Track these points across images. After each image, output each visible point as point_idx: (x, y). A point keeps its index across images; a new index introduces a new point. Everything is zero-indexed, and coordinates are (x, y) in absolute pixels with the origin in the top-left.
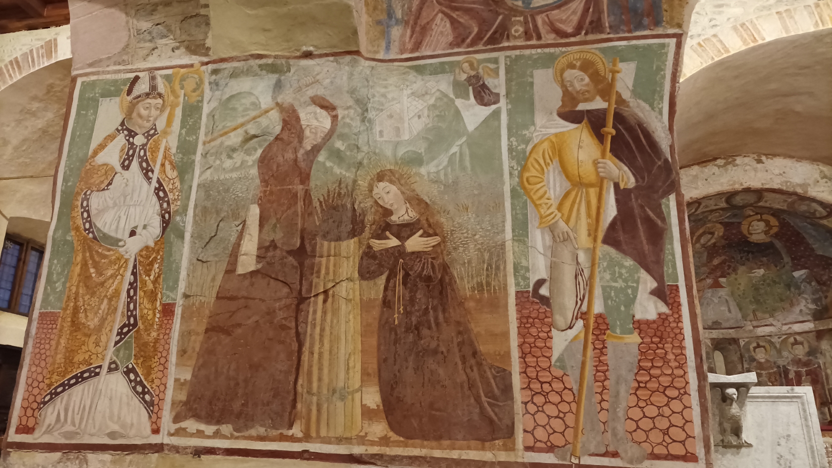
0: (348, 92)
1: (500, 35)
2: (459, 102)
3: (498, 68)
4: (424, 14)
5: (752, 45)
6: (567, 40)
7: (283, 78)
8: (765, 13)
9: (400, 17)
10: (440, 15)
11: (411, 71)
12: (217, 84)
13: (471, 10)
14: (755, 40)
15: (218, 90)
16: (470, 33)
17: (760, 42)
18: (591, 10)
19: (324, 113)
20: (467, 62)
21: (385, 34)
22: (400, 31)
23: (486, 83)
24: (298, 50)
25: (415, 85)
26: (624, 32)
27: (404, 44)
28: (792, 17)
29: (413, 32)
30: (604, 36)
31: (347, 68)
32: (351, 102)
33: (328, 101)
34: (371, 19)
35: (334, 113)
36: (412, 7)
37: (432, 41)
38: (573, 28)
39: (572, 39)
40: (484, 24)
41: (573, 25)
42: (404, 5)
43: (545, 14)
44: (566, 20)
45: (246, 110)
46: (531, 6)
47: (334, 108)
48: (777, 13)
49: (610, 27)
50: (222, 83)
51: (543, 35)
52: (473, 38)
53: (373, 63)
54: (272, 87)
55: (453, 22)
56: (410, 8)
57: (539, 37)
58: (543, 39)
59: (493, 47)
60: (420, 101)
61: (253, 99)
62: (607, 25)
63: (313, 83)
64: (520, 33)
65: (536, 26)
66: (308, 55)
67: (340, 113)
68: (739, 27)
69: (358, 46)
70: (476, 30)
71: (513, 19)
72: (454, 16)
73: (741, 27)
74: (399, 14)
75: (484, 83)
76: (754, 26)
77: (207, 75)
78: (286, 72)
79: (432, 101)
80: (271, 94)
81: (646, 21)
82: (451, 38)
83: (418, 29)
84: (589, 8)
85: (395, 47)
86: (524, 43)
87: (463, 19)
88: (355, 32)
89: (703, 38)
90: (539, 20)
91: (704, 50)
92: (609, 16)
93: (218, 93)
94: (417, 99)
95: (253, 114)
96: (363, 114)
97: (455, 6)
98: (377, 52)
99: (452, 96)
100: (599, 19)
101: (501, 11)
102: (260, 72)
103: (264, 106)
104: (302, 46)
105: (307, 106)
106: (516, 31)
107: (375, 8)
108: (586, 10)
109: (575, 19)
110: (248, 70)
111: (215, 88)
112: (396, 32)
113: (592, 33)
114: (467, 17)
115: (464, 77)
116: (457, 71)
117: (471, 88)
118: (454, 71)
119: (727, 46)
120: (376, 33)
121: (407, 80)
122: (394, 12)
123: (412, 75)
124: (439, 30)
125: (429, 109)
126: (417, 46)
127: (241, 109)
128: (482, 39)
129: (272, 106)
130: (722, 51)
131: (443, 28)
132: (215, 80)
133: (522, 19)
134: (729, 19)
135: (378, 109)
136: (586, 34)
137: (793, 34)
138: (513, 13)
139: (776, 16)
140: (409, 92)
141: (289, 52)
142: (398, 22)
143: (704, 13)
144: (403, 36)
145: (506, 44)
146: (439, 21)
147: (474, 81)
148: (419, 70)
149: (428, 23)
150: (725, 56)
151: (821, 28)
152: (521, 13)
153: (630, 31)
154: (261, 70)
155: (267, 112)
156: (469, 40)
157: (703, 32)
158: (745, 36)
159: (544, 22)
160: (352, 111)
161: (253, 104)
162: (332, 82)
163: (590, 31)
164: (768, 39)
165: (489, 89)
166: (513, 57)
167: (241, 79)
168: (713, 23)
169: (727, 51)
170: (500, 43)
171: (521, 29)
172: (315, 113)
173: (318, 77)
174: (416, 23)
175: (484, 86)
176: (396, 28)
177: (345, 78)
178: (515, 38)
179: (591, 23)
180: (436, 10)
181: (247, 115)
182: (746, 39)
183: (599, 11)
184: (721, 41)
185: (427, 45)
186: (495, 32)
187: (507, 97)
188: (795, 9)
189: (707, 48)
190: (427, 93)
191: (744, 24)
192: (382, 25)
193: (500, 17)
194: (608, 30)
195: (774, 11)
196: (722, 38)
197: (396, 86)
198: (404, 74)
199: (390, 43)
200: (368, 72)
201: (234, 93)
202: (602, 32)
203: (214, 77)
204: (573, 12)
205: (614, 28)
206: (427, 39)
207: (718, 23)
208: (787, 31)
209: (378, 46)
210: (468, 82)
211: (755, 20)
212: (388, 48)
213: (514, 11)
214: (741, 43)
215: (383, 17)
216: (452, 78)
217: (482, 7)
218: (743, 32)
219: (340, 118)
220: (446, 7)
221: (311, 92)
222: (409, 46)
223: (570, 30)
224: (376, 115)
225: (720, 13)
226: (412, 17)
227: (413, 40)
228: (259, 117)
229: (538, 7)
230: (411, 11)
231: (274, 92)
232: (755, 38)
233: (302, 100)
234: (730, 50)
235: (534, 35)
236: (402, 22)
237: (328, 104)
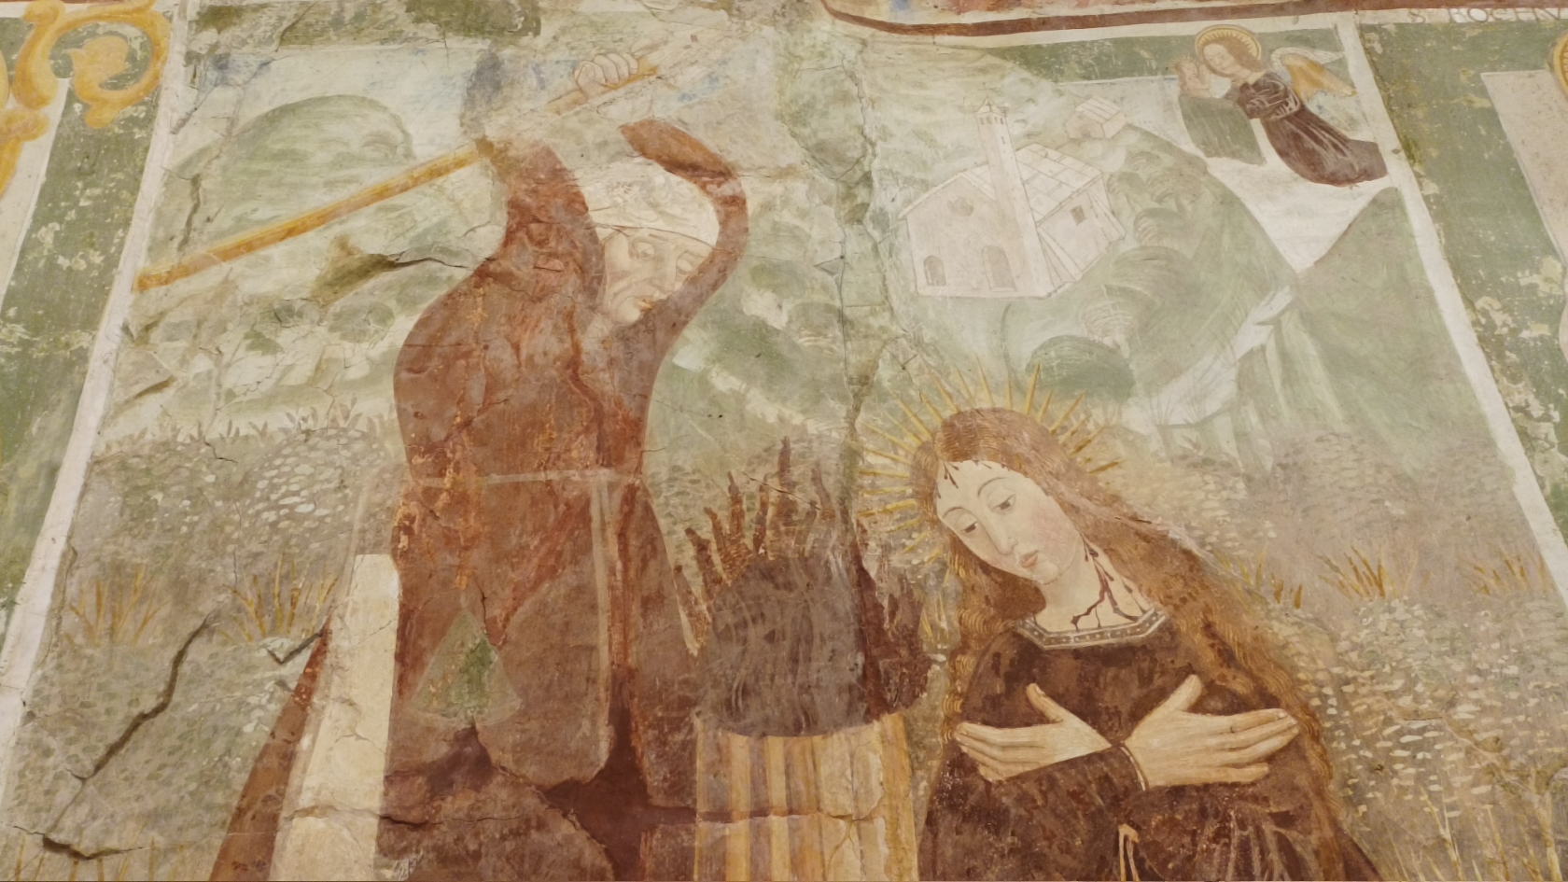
0: (779, 116)
2: (1225, 170)
3: (1342, 62)
7: (507, 53)
11: (1009, 64)
12: (221, 63)
15: (224, 82)
19: (683, 187)
20: (1219, 40)
23: (1312, 108)
25: (1032, 108)
31: (768, 31)
32: (793, 154)
33: (697, 145)
35: (727, 189)
45: (343, 161)
47: (724, 173)
50: (245, 58)
53: (866, 32)
54: (461, 82)
60: (1068, 161)
61: (377, 122)
63: (632, 78)
67: (752, 188)
75: (1303, 109)
77: (181, 28)
78: (523, 32)
79: (1116, 162)
80: (456, 106)
93: (222, 97)
94: (1053, 154)
95: (374, 177)
96: (849, 195)
99: (1189, 147)
102: (410, 29)
103: (425, 151)
105: (612, 159)
110: (359, 17)
111: (213, 75)
115: (1218, 88)
116: (1189, 69)
117: (1256, 125)
118: (1178, 68)
121: (999, 92)
123: (1015, 79)
125: (1109, 189)
127: (321, 157)
129: (461, 153)
132: (215, 46)
135: (909, 181)
140: (1018, 130)
147: (1261, 100)
148: (1042, 63)
154: (418, 21)
155: (437, 172)
160: (799, 189)
161: (379, 140)
162: (712, 78)
165: (1329, 130)
166: (1391, 28)
167: (332, 49)
172: (647, 186)
173: (654, 58)
175: (1303, 117)
177: (764, 66)
181: (349, 181)
187: (1410, 157)
190: (1087, 136)
197: (961, 108)
198: (983, 71)
200: (851, 54)
201: (295, 97)
203: (209, 36)
210: (1242, 103)
216: (1173, 90)
219: (751, 207)
221: (625, 110)
224: (909, 202)
228: (405, 189)
231: (470, 101)
233: (590, 136)
237: (697, 157)
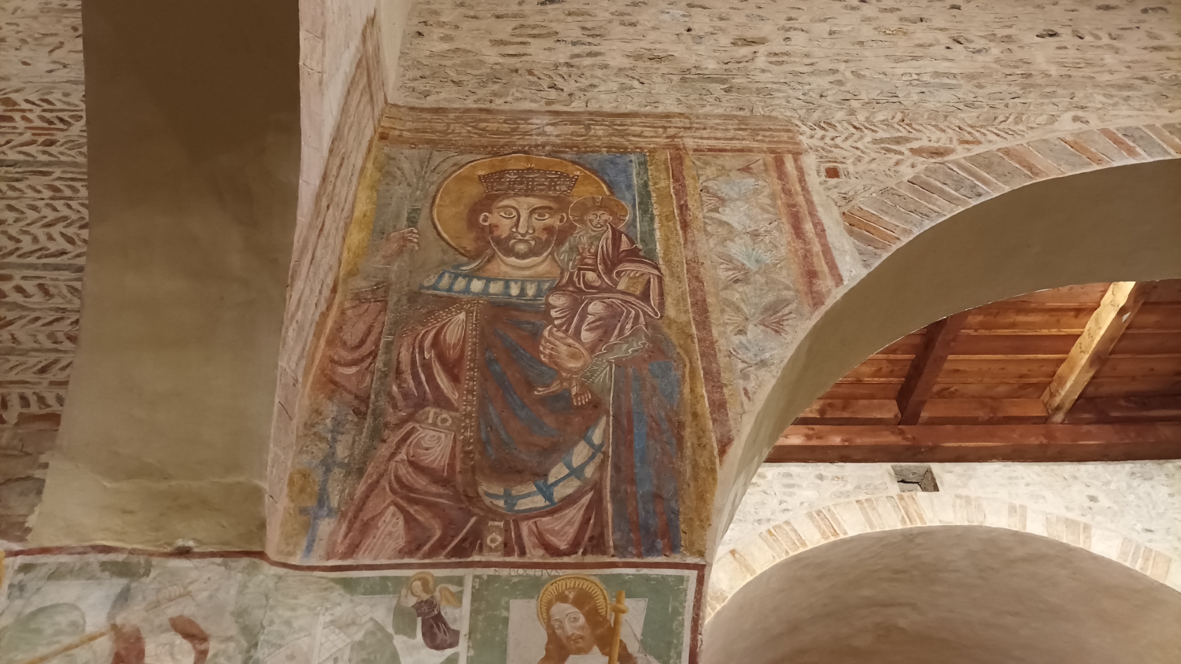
0: (232, 614)
1: (471, 544)
2: (399, 641)
3: (461, 592)
4: (370, 504)
5: (832, 539)
6: (559, 560)
7: (134, 585)
8: (843, 500)
9: (336, 505)
10: (392, 508)
11: (338, 587)
12: (22, 587)
13: (435, 505)
14: (836, 533)
15: (21, 597)
16: (429, 537)
17: (842, 536)
18: (592, 522)
19: (186, 645)
20: (419, 579)
21: (309, 527)
22: (332, 526)
23: (443, 614)
24: (169, 544)
25: (338, 608)
26: (634, 556)
27: (334, 544)
28: (874, 509)
29: (349, 529)
30: (607, 559)
31: (240, 576)
32: (233, 630)
33: (197, 626)
34: (292, 505)
35: (203, 647)
36: (354, 494)
37: (375, 544)
38: (568, 544)
39: (566, 559)
40: (450, 526)
41: (568, 539)
42: (343, 490)
43: (533, 521)
44: (558, 532)
45: (58, 633)
46: (516, 508)
47: (204, 638)
48: (857, 501)
49: (615, 547)
50: (31, 586)
51: (527, 551)
52: (432, 546)
53: (282, 571)
54: (113, 598)
55: (409, 519)
56: (351, 496)
57: (523, 553)
58: (528, 555)
59: (459, 560)
60: (342, 634)
61: (75, 616)
62: (611, 544)
63: (181, 596)
64: (497, 543)
65: (519, 536)
66: (184, 553)
67: (213, 646)
68: (815, 515)
69: (263, 546)
70: (438, 534)
71: (491, 523)
72: (412, 511)
73: (817, 516)
74: (334, 501)
75: (439, 613)
76: (833, 515)
77: (10, 573)
78: (143, 576)
79: (359, 637)
80: (107, 609)
81: (660, 544)
82: (402, 543)
83: (357, 525)
84: (590, 519)
85: (320, 548)
86: (501, 559)
87: (422, 516)
88: (262, 526)
89: (774, 524)
90: (525, 528)
91: (776, 540)
92: (613, 533)
93: (18, 603)
94: (337, 631)
96: (248, 651)
97: (414, 498)
98: (291, 554)
99: (390, 630)
100: (602, 535)
101: (477, 511)
102: (99, 574)
103: (90, 629)
104: (177, 538)
105: (163, 632)
106: (493, 541)
107: (302, 490)
108: (586, 521)
109: (571, 531)
110: (81, 569)
111: (17, 593)
112: (326, 526)
113: (592, 553)
114: (428, 515)
115: (412, 601)
116: (404, 592)
117: (419, 620)
118: (400, 593)
119: (803, 538)
120: (296, 526)
121: (327, 600)
122: (328, 498)
123: (337, 593)
124: (387, 529)
125: (352, 649)
126: (352, 550)
127: (49, 631)
128: (444, 547)
129: (103, 630)
130: (798, 544)
131: (393, 527)
132: (21, 582)
133: (501, 524)
134: (802, 503)
135: (273, 645)
136: (584, 554)
137: (878, 530)
138: (490, 516)
139: (856, 506)
140: (328, 618)
141: (156, 546)
142: (331, 512)
143: (773, 493)
144: (334, 533)
145: (476, 558)
146: (390, 516)
147: (425, 608)
148: (348, 585)
149: (373, 518)
150: (802, 550)
151: (909, 526)
152: (502, 517)
153: (640, 555)
154: (103, 571)
155: (92, 638)
156: (426, 548)
157: (773, 517)
158: (823, 527)
159: (531, 531)
160: (232, 645)
161: (74, 624)
162: (210, 597)
163: (589, 549)
164: (852, 533)
165: (445, 624)
166: (485, 577)
167: (66, 582)
168: (784, 506)
169: (804, 544)
170: (469, 556)
171: (500, 539)
172: (172, 645)
173: (191, 588)
174: (356, 517)
175: (439, 619)
176: (327, 520)
177: (233, 592)
178: (491, 550)
179: (591, 538)
180: (388, 501)
181: (58, 642)
182: (824, 531)
183: (601, 524)
184: (795, 531)
185: (366, 550)
186: (464, 540)
187: (470, 638)
188: (877, 500)
189: (779, 538)
190: (353, 623)
191: (821, 512)
192: (308, 514)
193: (473, 520)
194: (612, 551)
195: (853, 499)
196: (796, 527)
197: (309, 609)
198: (326, 589)
199: (313, 541)
200: (271, 585)
201: (48, 604)
202: (604, 553)
203: (21, 576)
204: (569, 521)
205: (620, 550)
206: (368, 541)
207: (789, 508)
208: (871, 525)
209: (295, 546)
210: (417, 610)
211: (832, 508)
212: (309, 549)
213: (493, 513)
214: (818, 536)
215: (311, 503)
216: (394, 602)
217: (451, 503)
218: (821, 522)
219: (210, 655)
220: (401, 498)
221: (173, 611)
222: (341, 549)
223: (563, 546)
224: (269, 655)
225: (791, 495)
226: (353, 508)
227: (347, 541)
228: (77, 646)
229: (525, 511)
230: (352, 499)
231: (114, 606)
232: (835, 531)
233: (157, 622)
234: (807, 543)
235: (516, 548)
236: (336, 513)
237: (195, 631)
